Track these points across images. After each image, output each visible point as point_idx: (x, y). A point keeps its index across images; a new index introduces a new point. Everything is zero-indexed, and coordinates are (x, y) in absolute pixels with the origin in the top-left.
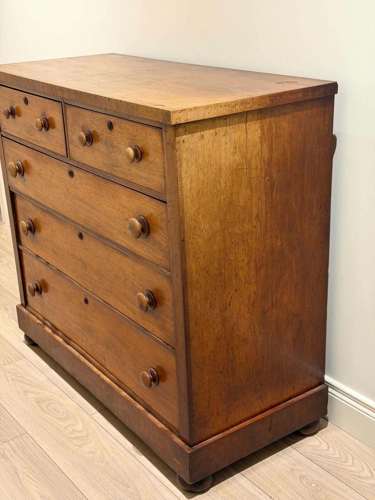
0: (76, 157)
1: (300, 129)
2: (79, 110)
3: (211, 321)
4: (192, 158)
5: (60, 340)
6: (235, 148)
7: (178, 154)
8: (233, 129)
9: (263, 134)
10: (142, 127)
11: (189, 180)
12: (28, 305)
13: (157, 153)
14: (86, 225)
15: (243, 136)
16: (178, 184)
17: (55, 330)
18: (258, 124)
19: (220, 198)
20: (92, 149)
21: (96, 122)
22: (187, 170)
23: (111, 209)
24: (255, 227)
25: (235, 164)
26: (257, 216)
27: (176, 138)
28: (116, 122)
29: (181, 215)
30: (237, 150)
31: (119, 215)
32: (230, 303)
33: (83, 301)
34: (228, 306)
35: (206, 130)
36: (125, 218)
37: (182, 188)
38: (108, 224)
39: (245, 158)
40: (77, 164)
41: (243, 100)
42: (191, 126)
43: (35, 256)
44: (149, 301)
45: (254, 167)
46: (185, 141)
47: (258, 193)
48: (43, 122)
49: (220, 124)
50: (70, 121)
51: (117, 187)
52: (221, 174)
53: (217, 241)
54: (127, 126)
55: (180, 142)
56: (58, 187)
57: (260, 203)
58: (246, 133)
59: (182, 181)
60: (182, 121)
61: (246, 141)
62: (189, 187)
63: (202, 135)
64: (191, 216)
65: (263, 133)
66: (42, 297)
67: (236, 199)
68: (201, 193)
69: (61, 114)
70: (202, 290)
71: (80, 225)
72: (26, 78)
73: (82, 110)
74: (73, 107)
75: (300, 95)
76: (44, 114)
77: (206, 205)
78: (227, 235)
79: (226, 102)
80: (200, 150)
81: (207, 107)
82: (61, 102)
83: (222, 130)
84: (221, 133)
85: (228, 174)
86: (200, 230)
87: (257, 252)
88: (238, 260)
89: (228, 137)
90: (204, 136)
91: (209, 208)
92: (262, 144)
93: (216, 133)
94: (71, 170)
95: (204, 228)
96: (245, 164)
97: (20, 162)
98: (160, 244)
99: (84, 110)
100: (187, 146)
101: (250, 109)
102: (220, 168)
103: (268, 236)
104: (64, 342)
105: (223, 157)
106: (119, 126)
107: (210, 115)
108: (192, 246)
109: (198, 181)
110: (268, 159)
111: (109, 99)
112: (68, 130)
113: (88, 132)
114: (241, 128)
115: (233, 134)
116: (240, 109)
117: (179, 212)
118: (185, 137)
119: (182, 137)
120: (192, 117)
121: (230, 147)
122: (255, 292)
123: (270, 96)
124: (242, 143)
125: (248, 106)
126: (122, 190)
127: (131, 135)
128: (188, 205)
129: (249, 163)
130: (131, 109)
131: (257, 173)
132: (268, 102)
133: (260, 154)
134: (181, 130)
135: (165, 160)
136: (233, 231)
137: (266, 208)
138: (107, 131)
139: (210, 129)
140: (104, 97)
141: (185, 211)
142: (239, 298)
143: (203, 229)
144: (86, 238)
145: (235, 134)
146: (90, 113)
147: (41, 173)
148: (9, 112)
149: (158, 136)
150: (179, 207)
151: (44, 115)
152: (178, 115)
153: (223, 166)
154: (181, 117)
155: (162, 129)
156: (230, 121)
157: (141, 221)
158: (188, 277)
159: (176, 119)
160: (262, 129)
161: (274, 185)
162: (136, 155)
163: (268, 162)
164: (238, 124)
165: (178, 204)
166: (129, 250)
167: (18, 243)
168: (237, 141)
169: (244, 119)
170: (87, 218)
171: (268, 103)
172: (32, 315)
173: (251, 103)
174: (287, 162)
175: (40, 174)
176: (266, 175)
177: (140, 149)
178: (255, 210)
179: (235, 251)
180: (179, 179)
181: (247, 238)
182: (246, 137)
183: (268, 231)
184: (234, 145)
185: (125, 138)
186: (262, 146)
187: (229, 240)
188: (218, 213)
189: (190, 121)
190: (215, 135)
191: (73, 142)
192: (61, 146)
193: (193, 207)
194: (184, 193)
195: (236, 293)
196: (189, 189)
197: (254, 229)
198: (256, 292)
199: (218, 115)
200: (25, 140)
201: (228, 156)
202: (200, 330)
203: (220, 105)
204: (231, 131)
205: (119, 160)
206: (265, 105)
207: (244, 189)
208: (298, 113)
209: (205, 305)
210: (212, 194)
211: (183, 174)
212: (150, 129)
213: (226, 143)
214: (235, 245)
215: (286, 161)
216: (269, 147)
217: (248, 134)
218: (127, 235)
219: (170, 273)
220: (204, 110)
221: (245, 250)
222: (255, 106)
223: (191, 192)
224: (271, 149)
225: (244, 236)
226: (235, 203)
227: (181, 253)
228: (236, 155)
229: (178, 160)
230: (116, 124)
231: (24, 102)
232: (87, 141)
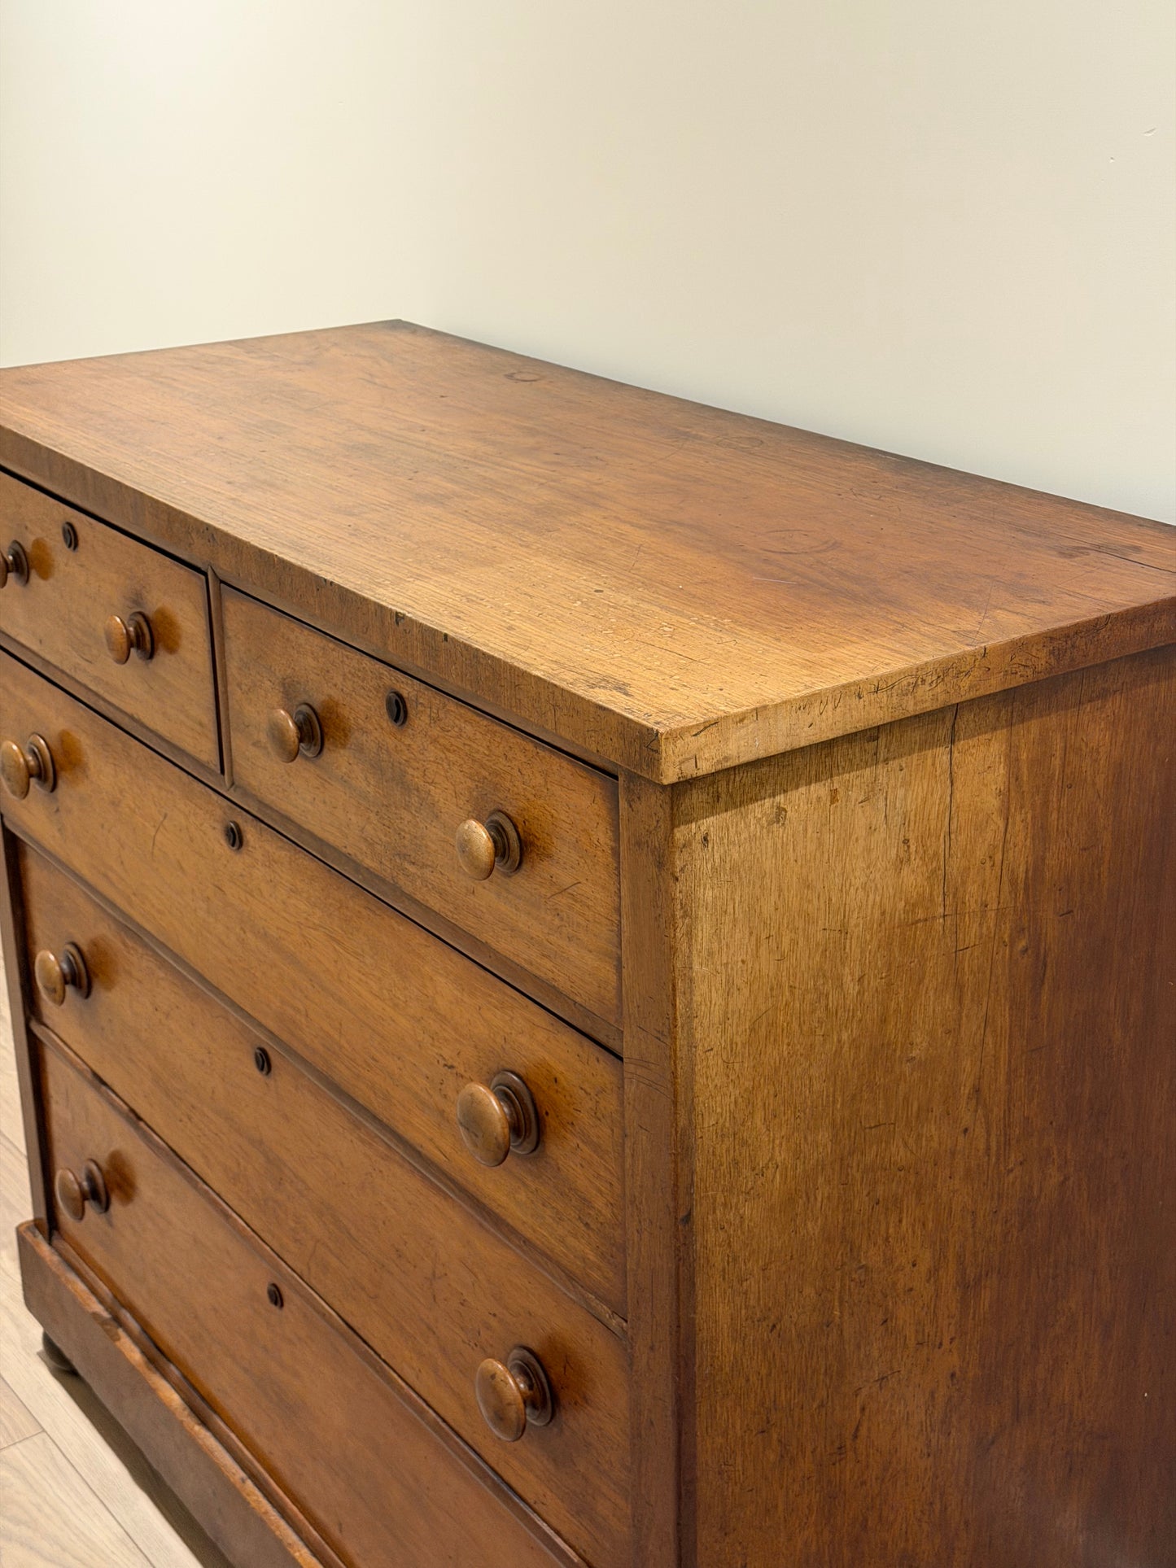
0: (254, 783)
1: (1155, 749)
2: (274, 618)
3: (781, 1507)
4: (737, 899)
5: (173, 1398)
6: (906, 841)
7: (679, 890)
8: (901, 774)
9: (1013, 780)
10: (530, 747)
11: (718, 985)
12: (59, 1233)
13: (588, 861)
14: (285, 1037)
15: (937, 797)
16: (674, 1006)
17: (158, 1354)
18: (997, 746)
19: (839, 1041)
20: (318, 772)
21: (341, 678)
22: (716, 946)
23: (388, 1009)
24: (966, 1130)
25: (903, 903)
26: (977, 1090)
27: (676, 830)
28: (421, 701)
29: (682, 1122)
30: (913, 848)
31: (420, 1038)
32: (857, 1430)
33: (263, 1293)
34: (848, 1443)
35: (797, 787)
36: (444, 1059)
37: (690, 1018)
38: (373, 1059)
39: (941, 877)
40: (259, 809)
41: (948, 659)
42: (738, 779)
43: (90, 1076)
44: (529, 1393)
45: (973, 905)
46: (713, 837)
47: (985, 1004)
48: (131, 629)
49: (851, 761)
50: (236, 648)
51: (418, 938)
52: (847, 950)
53: (819, 1204)
54: (472, 729)
55: (691, 845)
56: (182, 868)
57: (990, 1040)
58: (948, 782)
59: (691, 992)
60: (705, 768)
61: (947, 814)
62: (717, 1015)
63: (778, 808)
64: (721, 1121)
65: (1014, 776)
66: (110, 1224)
67: (900, 1036)
68: (763, 1030)
69: (203, 613)
70: (752, 1395)
71: (260, 1025)
72: (72, 462)
73: (285, 621)
74: (254, 605)
75: (1162, 624)
76: (137, 599)
77: (782, 1072)
78: (858, 1176)
79: (881, 677)
80: (768, 865)
81: (805, 703)
82: (205, 574)
83: (857, 782)
84: (853, 795)
85: (875, 943)
86: (753, 1169)
87: (969, 1225)
88: (896, 1264)
89: (882, 804)
90: (788, 809)
91: (794, 1083)
92: (1008, 819)
93: (834, 794)
94: (237, 825)
95: (771, 1159)
96: (941, 899)
97: (42, 742)
98: (586, 1202)
99: (294, 625)
100: (717, 856)
101: (972, 695)
102: (843, 924)
103: (1013, 1158)
104: (187, 1411)
105: (858, 883)
106: (435, 720)
107: (818, 731)
108: (722, 1234)
109: (755, 987)
110: (1027, 872)
111: (399, 617)
112: (230, 679)
113: (305, 708)
114: (933, 764)
115: (901, 793)
116: (935, 698)
117: (675, 1113)
118: (709, 824)
119: (700, 822)
120: (742, 746)
121: (885, 840)
122: (953, 1375)
123: (1050, 637)
124: (933, 823)
125: (965, 683)
126: (434, 954)
127: (482, 766)
128: (713, 1080)
129: (955, 895)
130: (487, 678)
131: (985, 929)
132: (1043, 662)
133: (998, 857)
134: (697, 797)
135: (626, 902)
136: (883, 1158)
137: (1010, 1055)
138: (385, 725)
139: (810, 783)
140: (375, 603)
141: (700, 1108)
142: (891, 1406)
143: (767, 1164)
144: (284, 1074)
145: (907, 790)
146: (317, 641)
147: (119, 802)
148: (5, 561)
149: (598, 800)
150: (675, 1096)
151: (136, 602)
152: (691, 743)
153: (856, 915)
154: (700, 749)
155: (616, 778)
156: (890, 744)
157: (506, 1095)
158: (698, 1356)
159: (681, 763)
160: (1012, 762)
161: (1045, 965)
162: (501, 849)
163: (1026, 884)
164: (920, 750)
165: (674, 1084)
166: (452, 1180)
167: (28, 1012)
168: (912, 818)
169: (943, 731)
170: (290, 1011)
171: (1042, 664)
172: (72, 1276)
173: (976, 673)
174: (1099, 875)
175: (115, 804)
176: (1019, 931)
177: (515, 827)
178: (968, 1068)
179: (887, 1233)
180: (679, 984)
181: (936, 1177)
182: (949, 798)
183: (1013, 1142)
184: (902, 833)
185: (456, 768)
186: (1007, 824)
187: (865, 1193)
188: (828, 1096)
189: (736, 762)
190: (832, 802)
191: (248, 726)
192: (198, 728)
193: (731, 1087)
194: (698, 1036)
195: (881, 1388)
196: (717, 1020)
197: (961, 1139)
198: (958, 1373)
199: (848, 727)
200: (63, 672)
201: (878, 876)
202: (739, 1549)
203: (854, 691)
204: (892, 782)
205: (429, 844)
206: (1029, 672)
207: (931, 993)
208: (1151, 687)
209: (761, 1449)
210: (805, 1028)
211: (696, 967)
212: (565, 764)
213: (871, 830)
214: (887, 1209)
215: (1097, 872)
216: (1033, 825)
217: (958, 784)
218: (448, 1121)
219: (625, 1324)
220: (794, 714)
221: (924, 1224)
222: (993, 681)
223: (725, 1031)
224: (1041, 833)
225: (923, 1172)
226: (895, 1050)
227: (678, 1268)
228: (906, 871)
229: (679, 914)
230: (420, 708)
231: (61, 538)
232: (301, 740)
